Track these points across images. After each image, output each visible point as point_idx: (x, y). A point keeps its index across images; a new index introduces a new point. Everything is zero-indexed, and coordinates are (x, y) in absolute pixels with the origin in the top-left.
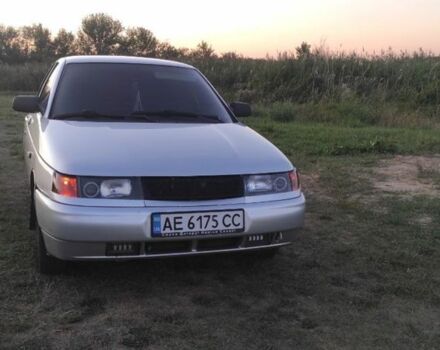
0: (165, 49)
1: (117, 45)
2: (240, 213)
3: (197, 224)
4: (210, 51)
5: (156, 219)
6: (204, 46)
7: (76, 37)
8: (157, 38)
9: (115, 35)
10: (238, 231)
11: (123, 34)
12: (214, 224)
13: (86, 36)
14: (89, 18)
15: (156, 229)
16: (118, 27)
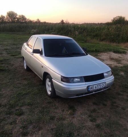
0: (29, 20)
1: (16, 19)
2: (105, 83)
3: (97, 87)
4: (40, 21)
5: (89, 87)
6: (38, 20)
7: (6, 17)
8: (26, 18)
9: (16, 17)
10: (104, 87)
11: (18, 16)
12: (100, 86)
13: (8, 17)
14: (9, 12)
15: (89, 90)
16: (16, 15)
